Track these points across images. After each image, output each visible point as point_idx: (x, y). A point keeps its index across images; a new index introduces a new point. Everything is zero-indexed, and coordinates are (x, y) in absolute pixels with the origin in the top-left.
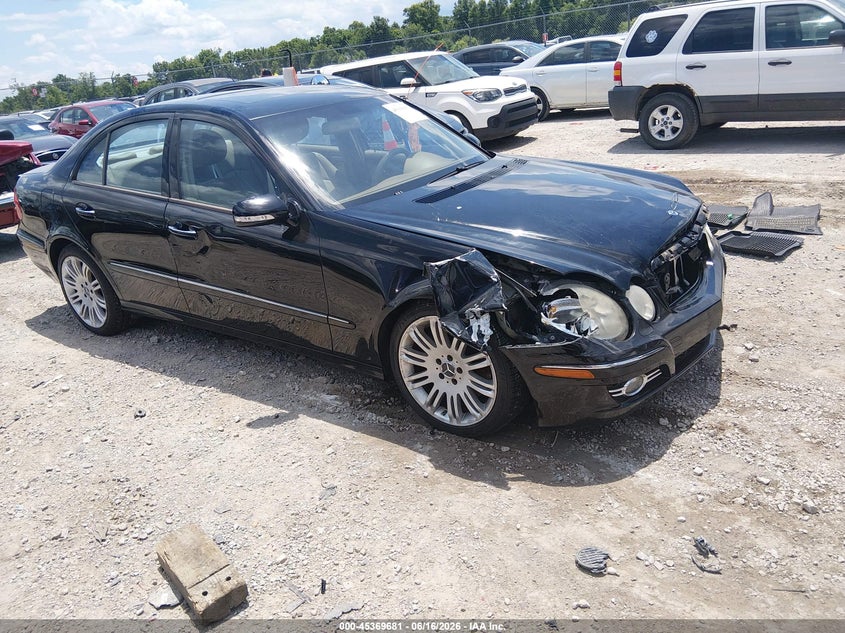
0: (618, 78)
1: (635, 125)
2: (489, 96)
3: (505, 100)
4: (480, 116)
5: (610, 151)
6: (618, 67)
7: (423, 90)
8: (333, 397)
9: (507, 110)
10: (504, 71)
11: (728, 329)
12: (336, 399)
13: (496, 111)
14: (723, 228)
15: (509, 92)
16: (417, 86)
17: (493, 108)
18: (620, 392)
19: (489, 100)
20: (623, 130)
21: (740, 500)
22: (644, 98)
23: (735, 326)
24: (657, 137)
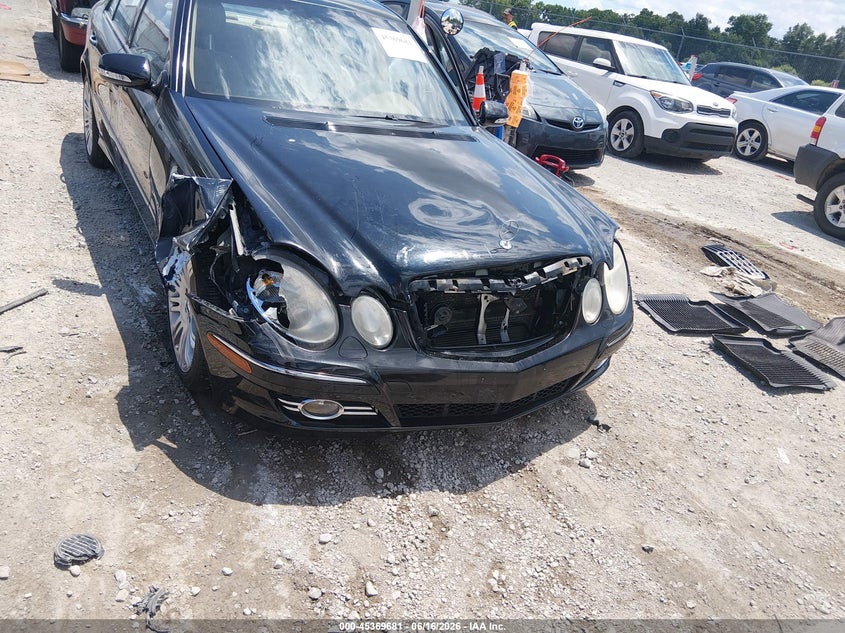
0: (816, 135)
1: (812, 194)
2: (677, 107)
3: (693, 117)
4: (657, 124)
5: (776, 215)
6: (821, 123)
7: (615, 76)
8: (151, 292)
9: (691, 129)
10: (737, 94)
11: (598, 427)
12: (150, 296)
13: (678, 126)
14: (761, 330)
15: (703, 110)
16: (610, 70)
17: (676, 121)
18: (296, 407)
19: (677, 111)
20: (800, 197)
21: (315, 592)
22: (835, 169)
23: (607, 428)
24: (830, 219)
